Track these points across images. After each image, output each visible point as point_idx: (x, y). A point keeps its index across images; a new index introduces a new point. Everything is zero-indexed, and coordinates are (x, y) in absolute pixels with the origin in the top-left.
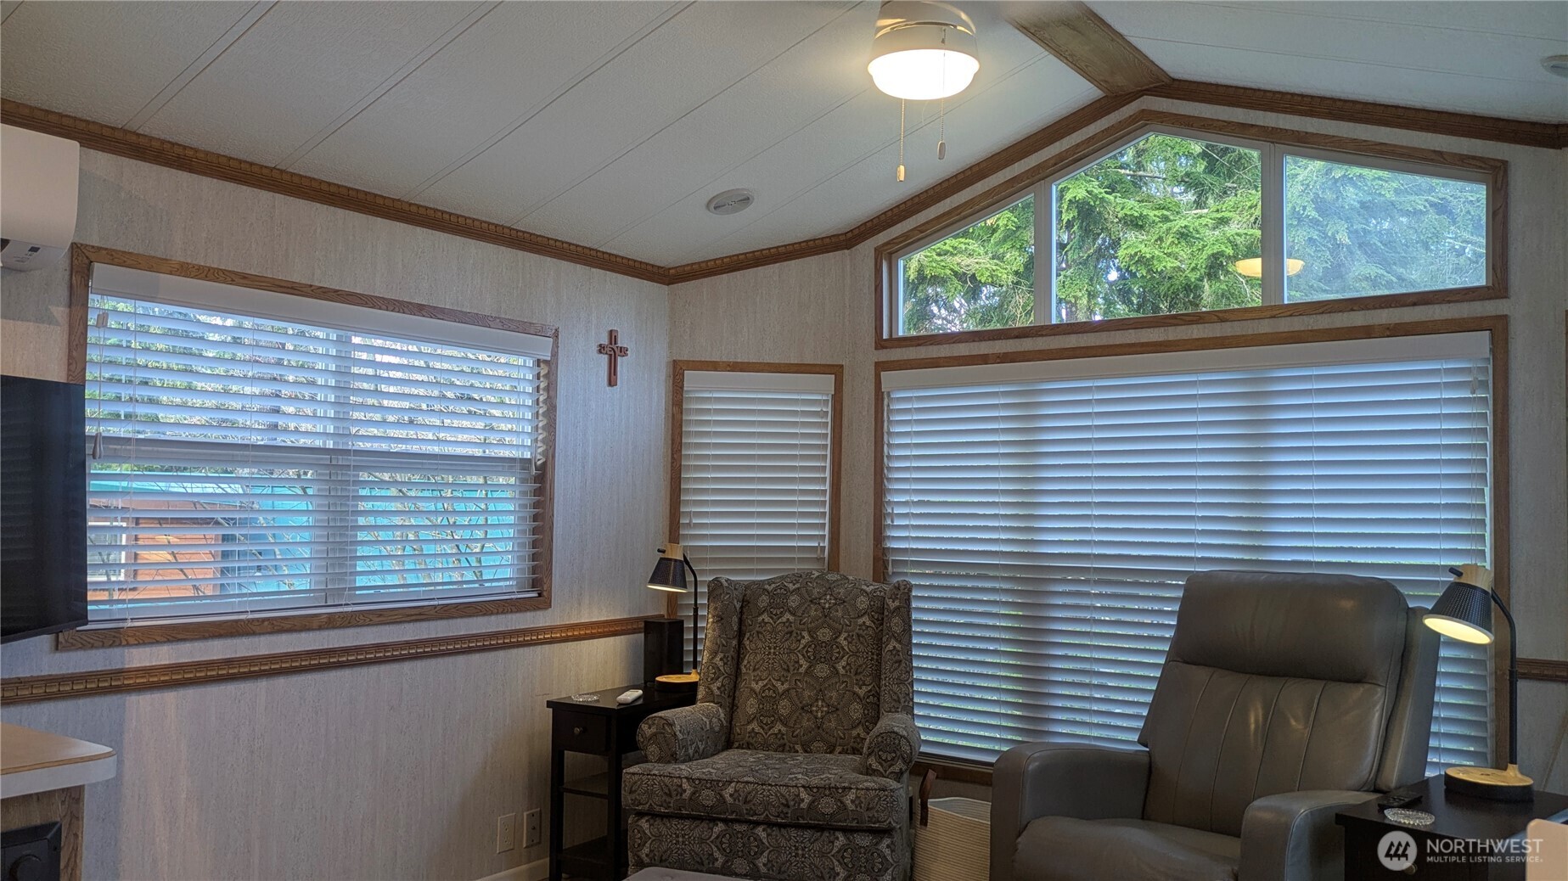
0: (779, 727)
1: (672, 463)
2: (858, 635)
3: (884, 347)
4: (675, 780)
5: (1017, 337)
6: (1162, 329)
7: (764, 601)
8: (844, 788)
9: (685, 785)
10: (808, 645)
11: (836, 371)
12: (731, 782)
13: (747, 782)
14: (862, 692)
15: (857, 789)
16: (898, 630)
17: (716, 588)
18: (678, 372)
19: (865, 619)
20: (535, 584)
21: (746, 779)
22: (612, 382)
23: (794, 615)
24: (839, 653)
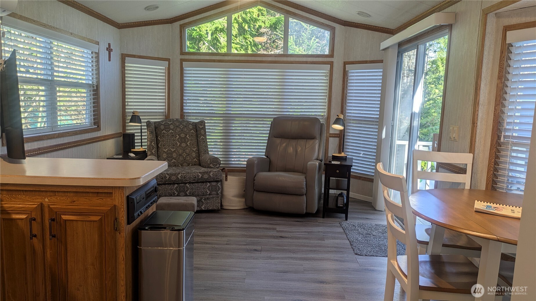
0: (174, 160)
1: (122, 86)
2: (192, 135)
3: (183, 55)
4: (164, 175)
5: (224, 56)
6: (261, 57)
7: (162, 127)
8: (210, 172)
9: (167, 176)
10: (179, 138)
11: (168, 60)
12: (179, 174)
13: (184, 173)
14: (195, 150)
15: (213, 172)
16: (203, 133)
17: (149, 124)
18: (123, 57)
19: (192, 131)
20: (95, 124)
21: (183, 172)
22: (109, 60)
23: (173, 130)
24: (187, 140)
